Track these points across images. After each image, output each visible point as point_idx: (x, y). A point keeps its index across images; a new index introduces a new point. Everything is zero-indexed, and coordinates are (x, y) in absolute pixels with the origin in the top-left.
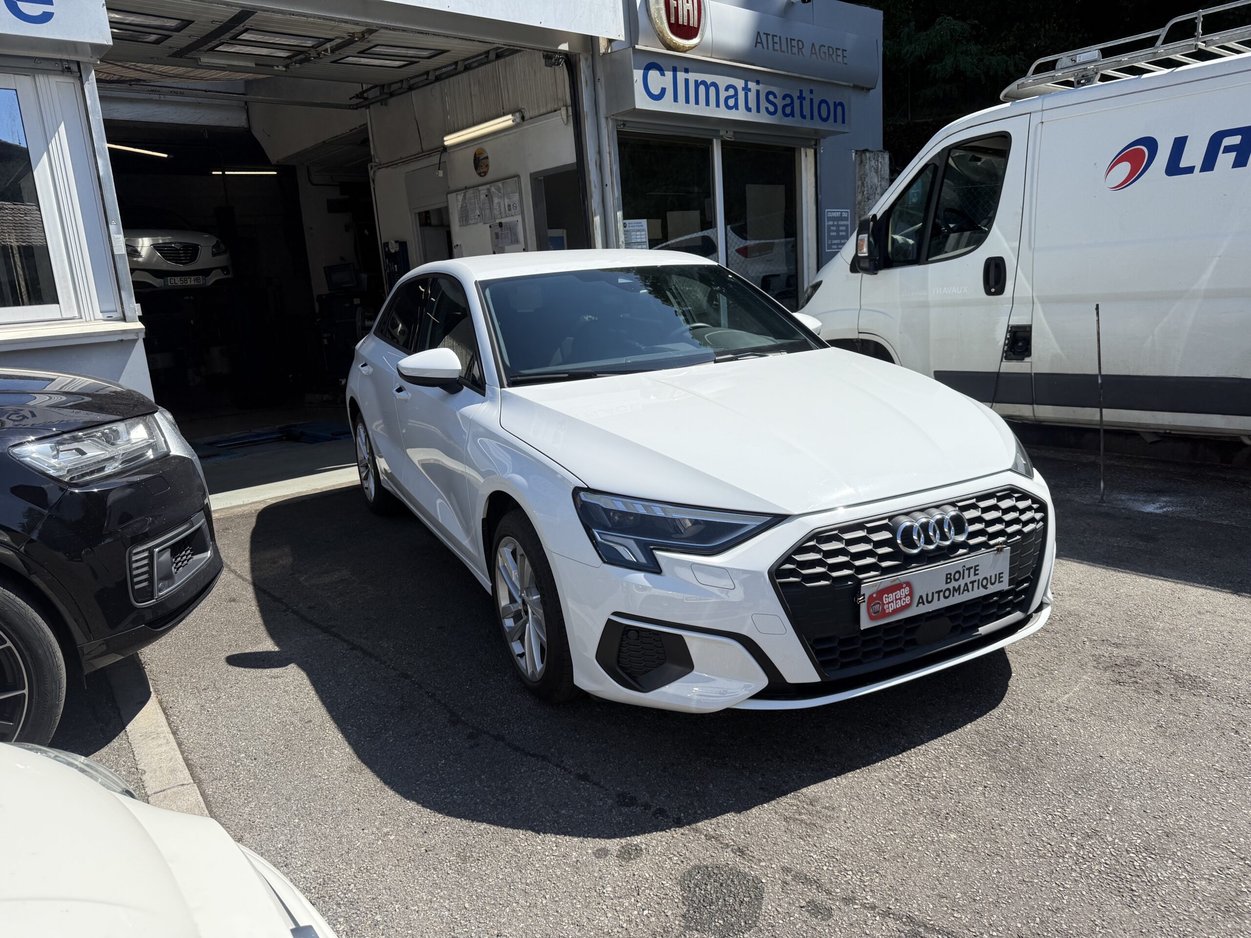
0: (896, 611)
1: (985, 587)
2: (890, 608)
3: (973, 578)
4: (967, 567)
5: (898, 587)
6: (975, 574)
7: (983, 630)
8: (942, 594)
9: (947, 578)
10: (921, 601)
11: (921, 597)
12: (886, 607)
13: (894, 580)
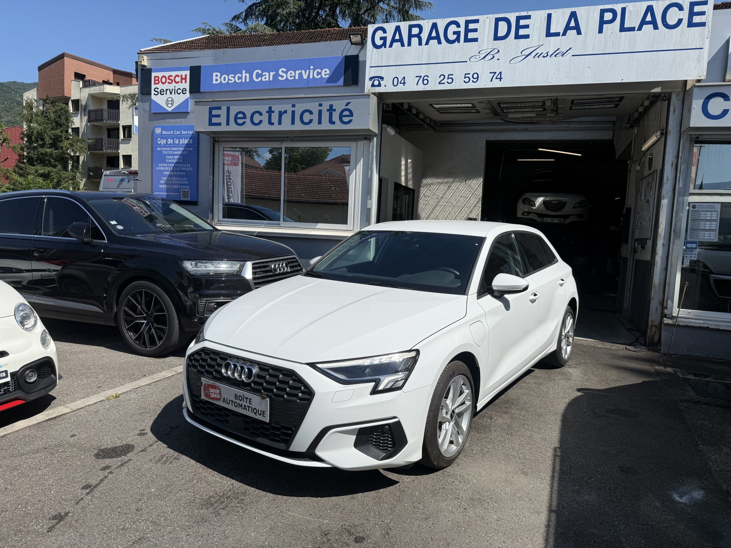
0: (214, 399)
1: (255, 413)
2: (213, 396)
3: (248, 404)
4: (245, 396)
5: (215, 387)
6: (250, 403)
7: (260, 440)
8: (233, 403)
9: (235, 397)
10: (224, 401)
11: (224, 398)
12: (211, 394)
13: (214, 383)
